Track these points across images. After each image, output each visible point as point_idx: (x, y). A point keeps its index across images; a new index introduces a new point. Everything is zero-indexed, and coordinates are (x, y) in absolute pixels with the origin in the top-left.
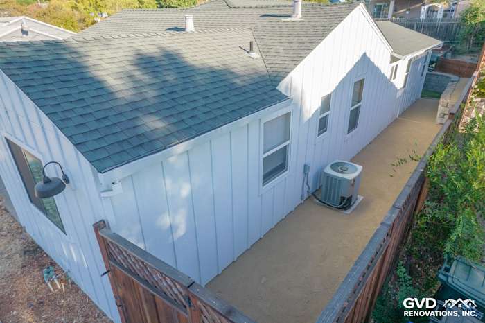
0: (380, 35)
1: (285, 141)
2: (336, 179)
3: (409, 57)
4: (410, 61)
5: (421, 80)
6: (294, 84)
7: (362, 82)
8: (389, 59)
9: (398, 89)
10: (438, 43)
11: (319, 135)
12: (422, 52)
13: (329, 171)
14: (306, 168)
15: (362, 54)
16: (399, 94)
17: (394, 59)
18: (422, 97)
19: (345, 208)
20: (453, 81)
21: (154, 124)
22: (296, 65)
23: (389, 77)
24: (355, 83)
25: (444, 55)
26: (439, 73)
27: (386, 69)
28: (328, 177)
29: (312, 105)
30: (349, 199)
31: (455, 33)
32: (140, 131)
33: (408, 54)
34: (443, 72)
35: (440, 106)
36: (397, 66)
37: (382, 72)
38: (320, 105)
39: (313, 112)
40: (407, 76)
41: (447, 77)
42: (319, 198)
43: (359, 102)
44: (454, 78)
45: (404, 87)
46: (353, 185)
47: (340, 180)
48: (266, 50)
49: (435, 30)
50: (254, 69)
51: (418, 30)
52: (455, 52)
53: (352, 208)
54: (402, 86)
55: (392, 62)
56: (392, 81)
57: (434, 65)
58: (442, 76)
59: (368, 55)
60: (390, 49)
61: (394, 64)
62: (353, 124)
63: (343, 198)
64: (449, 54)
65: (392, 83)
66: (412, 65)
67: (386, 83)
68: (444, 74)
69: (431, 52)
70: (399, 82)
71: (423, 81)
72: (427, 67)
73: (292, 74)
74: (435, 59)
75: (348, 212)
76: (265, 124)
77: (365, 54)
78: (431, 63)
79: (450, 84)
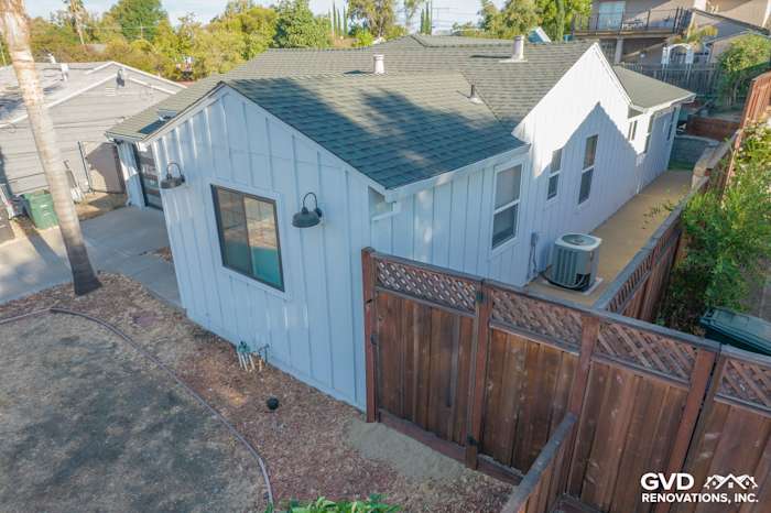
0: (617, 82)
1: (514, 199)
2: (571, 252)
3: (651, 111)
4: (652, 117)
5: (667, 145)
6: (527, 132)
7: (595, 137)
8: (627, 113)
9: (638, 152)
10: (688, 95)
11: (549, 198)
12: (669, 104)
13: (561, 242)
14: (534, 237)
15: (595, 104)
16: (640, 161)
17: (632, 113)
18: (669, 168)
19: (581, 289)
20: (711, 147)
21: (413, 157)
22: (529, 110)
23: (626, 136)
24: (589, 139)
25: (698, 113)
26: (691, 137)
27: (623, 126)
28: (560, 250)
29: (543, 160)
30: (588, 277)
31: (712, 83)
32: (404, 161)
33: (651, 106)
34: (697, 135)
35: (694, 177)
36: (636, 122)
37: (619, 128)
38: (550, 161)
39: (543, 169)
40: (648, 138)
41: (703, 142)
42: (549, 277)
43: (590, 165)
44: (712, 142)
45: (645, 152)
46: (592, 259)
47: (577, 253)
48: (488, 95)
49: (683, 80)
50: (481, 114)
51: (661, 77)
52: (712, 109)
53: (591, 290)
54: (643, 150)
55: (629, 117)
56: (630, 141)
57: (684, 126)
58: (696, 140)
59: (602, 105)
60: (628, 101)
61: (633, 119)
62: (584, 194)
63: (580, 276)
64: (705, 112)
65: (630, 145)
66: (655, 122)
67: (623, 144)
68: (697, 138)
69: (678, 106)
70: (639, 145)
71: (670, 147)
72: (674, 130)
73: (526, 121)
74: (685, 118)
75: (586, 293)
76: (499, 174)
77: (599, 104)
78: (680, 123)
79: (707, 149)
